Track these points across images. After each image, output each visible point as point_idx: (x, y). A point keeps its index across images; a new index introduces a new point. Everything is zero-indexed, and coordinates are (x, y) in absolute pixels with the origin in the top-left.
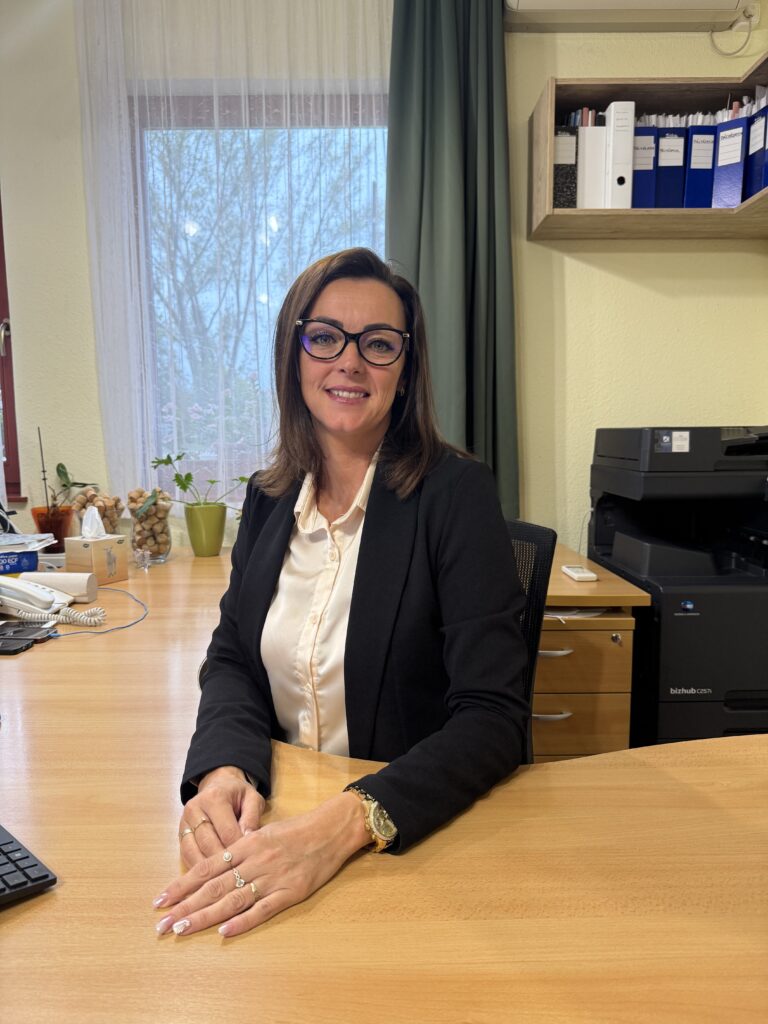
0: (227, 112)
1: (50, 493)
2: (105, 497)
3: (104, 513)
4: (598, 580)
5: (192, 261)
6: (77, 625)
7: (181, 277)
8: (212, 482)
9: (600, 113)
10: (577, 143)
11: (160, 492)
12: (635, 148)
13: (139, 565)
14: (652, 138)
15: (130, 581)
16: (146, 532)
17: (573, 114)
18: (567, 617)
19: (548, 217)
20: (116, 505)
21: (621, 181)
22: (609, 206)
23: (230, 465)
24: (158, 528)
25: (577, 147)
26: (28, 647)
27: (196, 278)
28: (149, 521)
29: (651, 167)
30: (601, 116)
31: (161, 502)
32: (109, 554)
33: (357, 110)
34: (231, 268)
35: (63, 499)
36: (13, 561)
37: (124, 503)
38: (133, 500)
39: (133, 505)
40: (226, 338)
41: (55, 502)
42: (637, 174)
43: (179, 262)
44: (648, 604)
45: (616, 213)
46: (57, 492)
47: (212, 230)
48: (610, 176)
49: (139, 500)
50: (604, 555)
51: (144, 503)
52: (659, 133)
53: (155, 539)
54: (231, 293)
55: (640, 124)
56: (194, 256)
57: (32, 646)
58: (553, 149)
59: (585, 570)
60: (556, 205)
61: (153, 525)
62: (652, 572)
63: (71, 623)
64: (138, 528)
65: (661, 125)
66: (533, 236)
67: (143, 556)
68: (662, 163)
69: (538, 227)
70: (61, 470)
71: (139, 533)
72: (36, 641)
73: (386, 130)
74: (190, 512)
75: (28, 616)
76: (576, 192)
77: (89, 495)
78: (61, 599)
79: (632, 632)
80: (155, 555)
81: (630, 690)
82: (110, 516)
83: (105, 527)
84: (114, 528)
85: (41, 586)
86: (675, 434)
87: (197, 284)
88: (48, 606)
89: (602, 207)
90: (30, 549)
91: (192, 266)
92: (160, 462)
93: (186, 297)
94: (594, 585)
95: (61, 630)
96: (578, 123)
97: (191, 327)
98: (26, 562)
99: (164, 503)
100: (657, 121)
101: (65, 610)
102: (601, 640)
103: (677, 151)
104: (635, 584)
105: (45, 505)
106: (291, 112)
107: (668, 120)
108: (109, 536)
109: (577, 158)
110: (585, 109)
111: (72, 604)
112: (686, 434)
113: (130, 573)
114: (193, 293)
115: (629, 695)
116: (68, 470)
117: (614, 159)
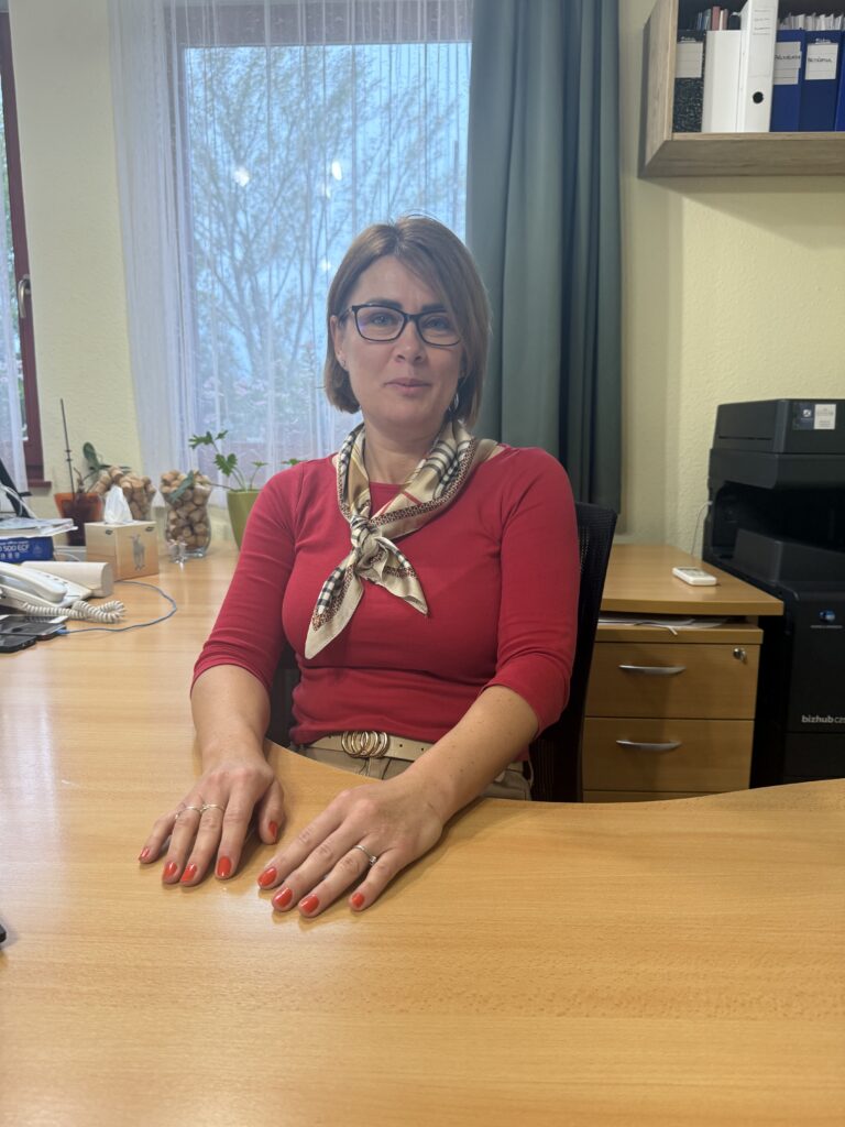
0: (281, 20)
1: (75, 476)
2: (135, 478)
3: (131, 495)
4: (717, 585)
5: (251, 236)
6: (92, 622)
7: (239, 254)
8: (259, 465)
9: (735, 14)
10: (704, 52)
11: (198, 474)
12: (777, 57)
13: (174, 557)
14: (798, 44)
15: (161, 576)
16: (181, 521)
17: (700, 15)
18: (679, 628)
19: (666, 143)
20: (146, 488)
21: (758, 98)
22: (741, 129)
23: (281, 447)
24: (196, 516)
25: (704, 57)
26: (28, 645)
27: (256, 256)
28: (185, 508)
29: (796, 82)
30: (735, 16)
31: (198, 486)
32: (136, 543)
33: (435, 17)
34: (294, 244)
35: (90, 484)
36: (24, 548)
37: (156, 485)
38: (166, 483)
39: (166, 489)
40: (289, 323)
41: (82, 488)
42: (778, 90)
43: (238, 238)
44: (780, 612)
45: (748, 138)
46: (83, 477)
47: (275, 201)
48: (744, 91)
49: (174, 483)
50: (722, 557)
51: (179, 486)
52: (807, 38)
53: (192, 529)
54: (294, 273)
55: (784, 27)
56: (254, 231)
57: (34, 643)
58: (677, 59)
59: (702, 573)
60: (675, 130)
61: (190, 512)
62: (782, 577)
63: (84, 618)
64: (173, 516)
65: (810, 28)
66: (646, 172)
67: (177, 548)
68: (810, 76)
69: (653, 159)
70: (89, 451)
71: (174, 522)
72: (40, 638)
73: (470, 49)
74: (232, 499)
75: (32, 609)
76: (700, 114)
77: (114, 474)
78: (75, 593)
79: (758, 647)
80: (192, 548)
81: (753, 717)
82: (138, 499)
83: (132, 512)
84: (144, 514)
85: (52, 577)
86: (818, 407)
87: (258, 262)
88: (59, 598)
89: (733, 131)
90: (43, 534)
91: (253, 241)
92: (199, 441)
93: (245, 277)
94: (712, 591)
95: (71, 627)
96: (706, 26)
97: (251, 310)
98: (41, 550)
99: (203, 488)
100: (805, 24)
101: (78, 603)
102: (722, 656)
103: (829, 60)
104: (763, 590)
105: (70, 491)
106: (356, 20)
107: (818, 21)
108: (137, 523)
109: (703, 71)
110: (716, 9)
111: (88, 599)
112: (832, 408)
113: (162, 567)
114: (253, 274)
115: (752, 722)
116: (97, 450)
117: (749, 72)
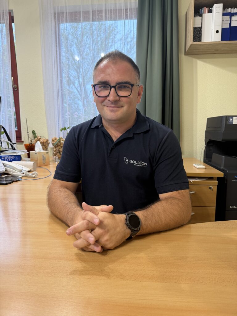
0: (85, 15)
1: (30, 139)
3: (43, 144)
4: (205, 168)
5: (84, 75)
6: (29, 177)
9: (210, 9)
10: (202, 19)
11: (61, 138)
12: (223, 20)
14: (229, 17)
15: (50, 166)
16: (57, 151)
17: (201, 9)
18: (193, 180)
19: (191, 45)
20: (47, 142)
21: (217, 32)
22: (213, 41)
24: (61, 150)
25: (202, 21)
27: (85, 81)
28: (58, 147)
29: (228, 27)
30: (211, 9)
31: (62, 141)
32: (43, 157)
33: (127, 13)
36: (13, 158)
37: (50, 141)
38: (53, 141)
41: (31, 142)
42: (223, 30)
44: (223, 176)
48: (213, 30)
49: (55, 141)
50: (208, 161)
51: (56, 141)
52: (231, 15)
53: (60, 153)
55: (225, 12)
57: (12, 183)
58: (194, 22)
59: (201, 165)
60: (194, 41)
61: (59, 149)
62: (224, 167)
63: (27, 176)
64: (55, 150)
65: (232, 12)
66: (187, 54)
67: (56, 158)
68: (233, 25)
69: (188, 50)
70: (34, 132)
72: (14, 181)
75: (14, 174)
76: (201, 37)
77: (38, 138)
78: (25, 170)
79: (216, 186)
81: (215, 206)
82: (45, 145)
83: (43, 148)
84: (46, 149)
85: (20, 165)
86: (234, 118)
88: (21, 171)
89: (211, 41)
90: (18, 154)
91: (84, 77)
92: (62, 129)
93: (82, 87)
94: (204, 170)
95: (23, 179)
96: (202, 12)
98: (18, 158)
101: (26, 172)
102: (205, 189)
104: (218, 170)
105: (28, 143)
106: (106, 15)
107: (235, 10)
108: (44, 151)
109: (202, 25)
110: (205, 7)
111: (29, 172)
113: (50, 163)
114: (84, 85)
115: (215, 208)
117: (215, 24)
